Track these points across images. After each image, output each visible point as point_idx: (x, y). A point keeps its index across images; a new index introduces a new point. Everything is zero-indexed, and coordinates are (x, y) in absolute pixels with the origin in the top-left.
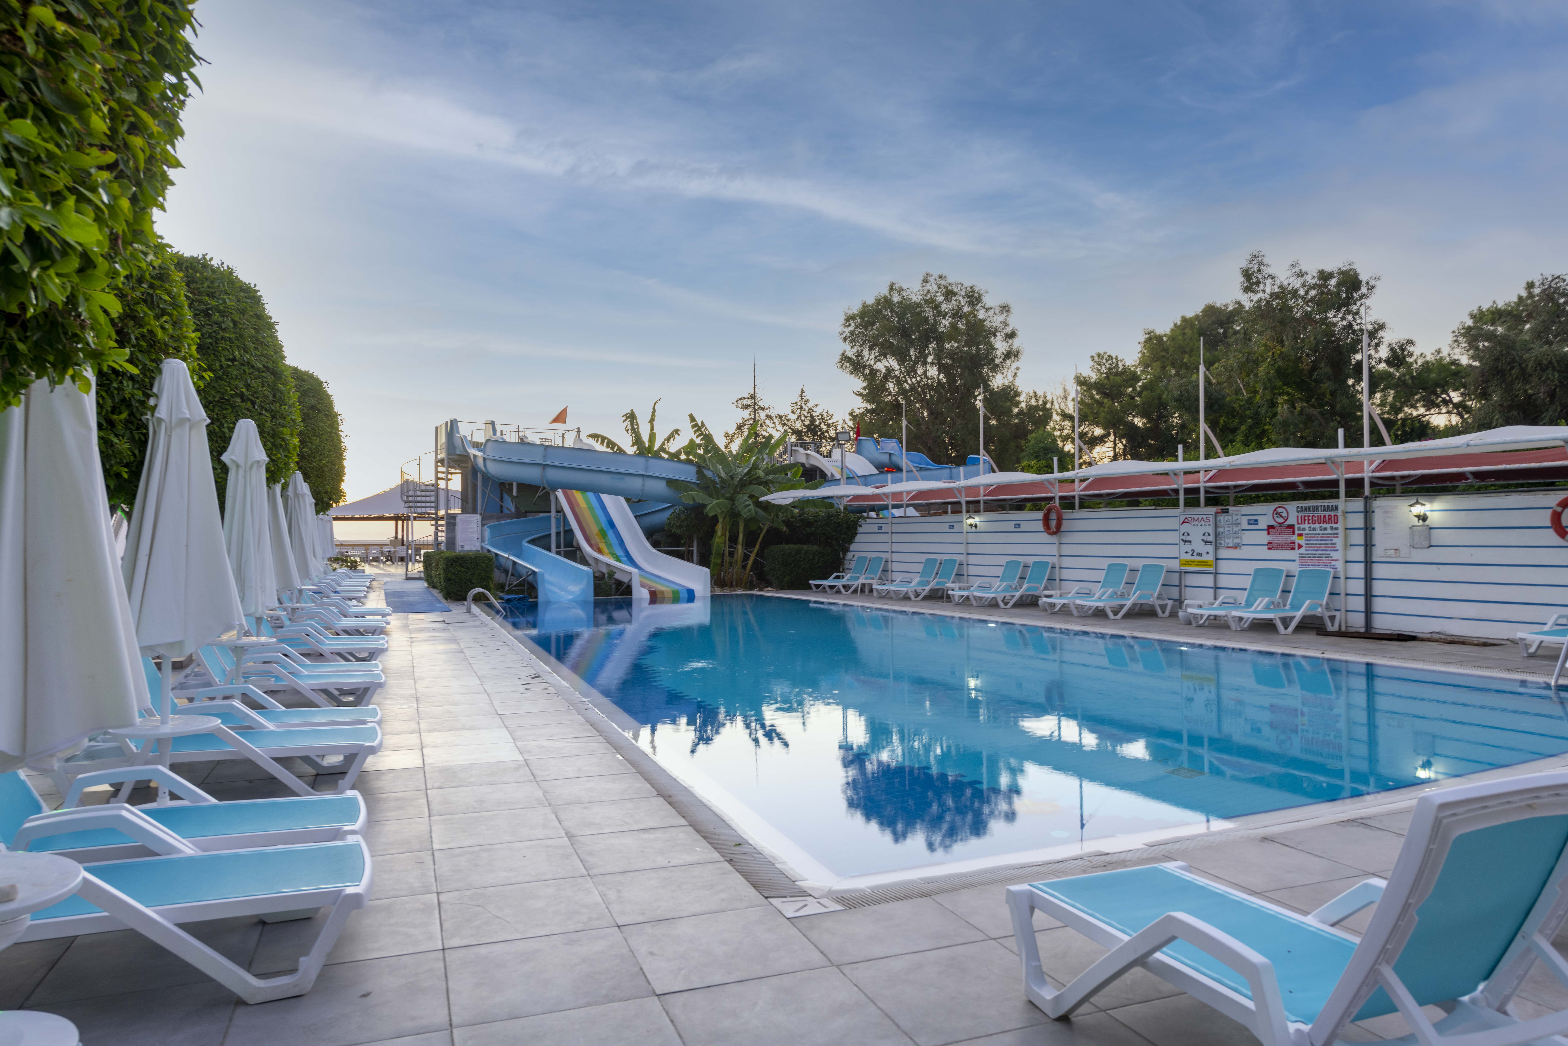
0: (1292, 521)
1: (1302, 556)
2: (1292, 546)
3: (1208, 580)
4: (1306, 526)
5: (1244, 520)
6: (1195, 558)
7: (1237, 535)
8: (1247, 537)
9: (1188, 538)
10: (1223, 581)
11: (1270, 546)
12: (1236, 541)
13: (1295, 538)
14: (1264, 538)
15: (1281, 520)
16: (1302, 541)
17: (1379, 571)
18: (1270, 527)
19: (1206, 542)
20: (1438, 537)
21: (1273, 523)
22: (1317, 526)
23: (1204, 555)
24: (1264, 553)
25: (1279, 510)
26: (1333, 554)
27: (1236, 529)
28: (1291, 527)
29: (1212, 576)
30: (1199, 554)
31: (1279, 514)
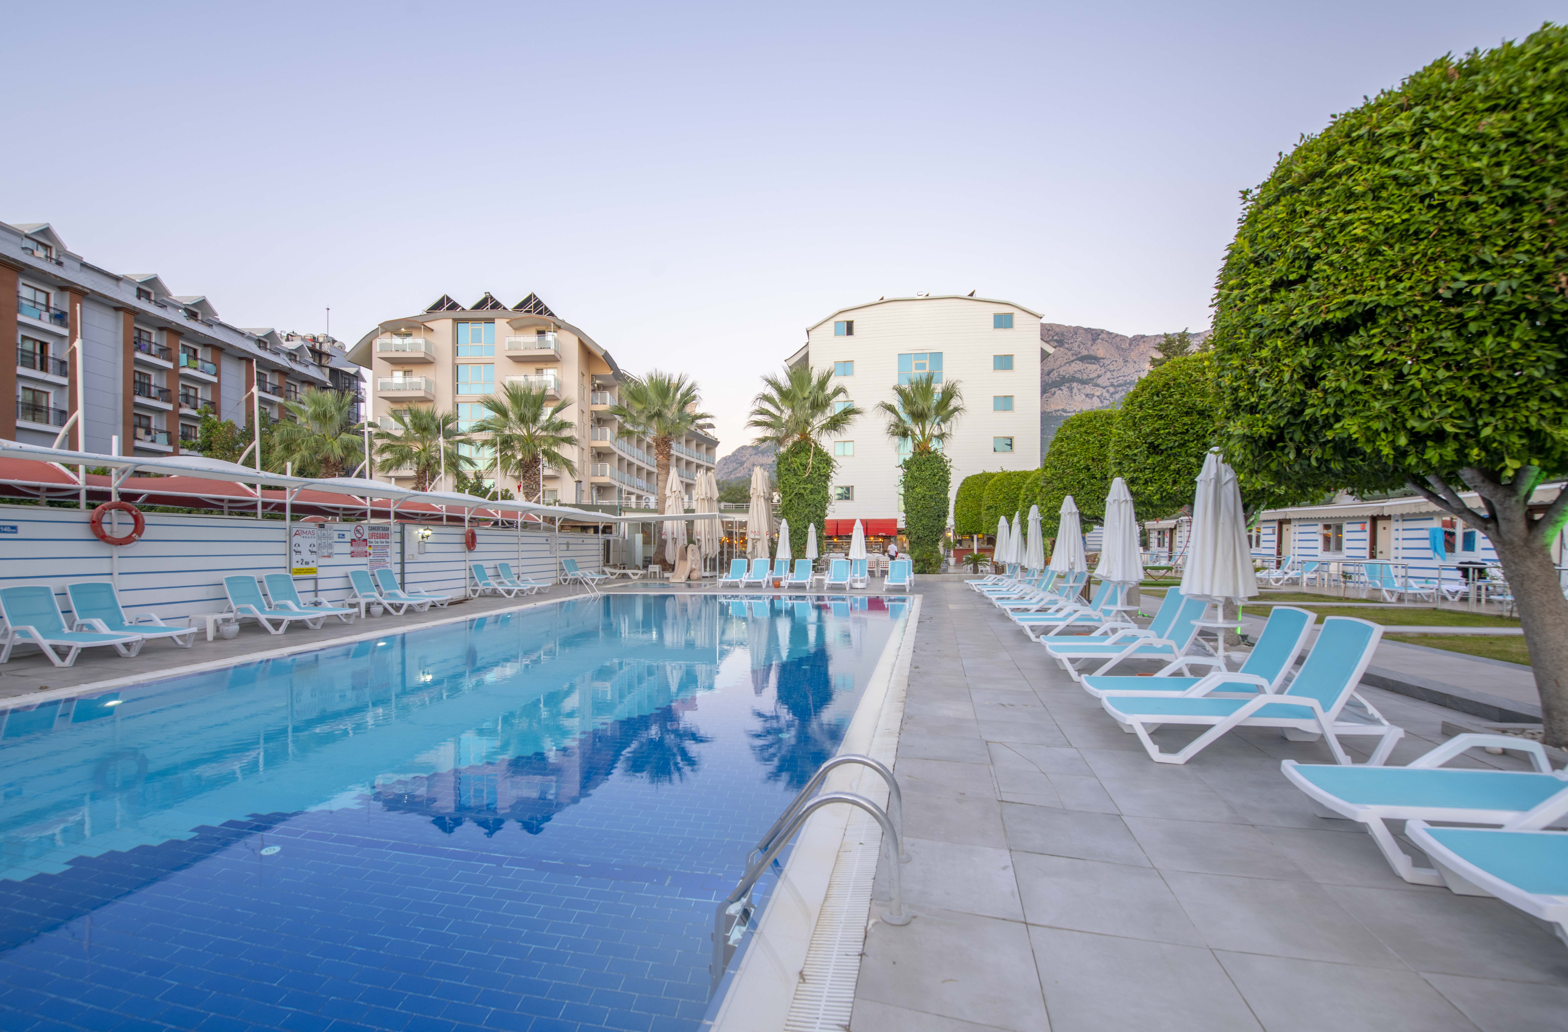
0: (366, 536)
1: (371, 561)
2: (366, 554)
3: (309, 585)
4: (373, 540)
5: (336, 534)
6: (304, 566)
7: (330, 546)
8: (338, 548)
9: (299, 549)
10: (322, 585)
11: (353, 554)
12: (330, 551)
13: (367, 548)
14: (348, 548)
15: (359, 536)
16: (370, 550)
17: (408, 568)
18: (353, 540)
19: (312, 552)
20: (429, 548)
21: (354, 537)
22: (379, 540)
23: (311, 563)
24: (348, 559)
25: (359, 528)
26: (386, 559)
27: (330, 541)
28: (365, 540)
29: (312, 582)
30: (307, 563)
31: (358, 531)
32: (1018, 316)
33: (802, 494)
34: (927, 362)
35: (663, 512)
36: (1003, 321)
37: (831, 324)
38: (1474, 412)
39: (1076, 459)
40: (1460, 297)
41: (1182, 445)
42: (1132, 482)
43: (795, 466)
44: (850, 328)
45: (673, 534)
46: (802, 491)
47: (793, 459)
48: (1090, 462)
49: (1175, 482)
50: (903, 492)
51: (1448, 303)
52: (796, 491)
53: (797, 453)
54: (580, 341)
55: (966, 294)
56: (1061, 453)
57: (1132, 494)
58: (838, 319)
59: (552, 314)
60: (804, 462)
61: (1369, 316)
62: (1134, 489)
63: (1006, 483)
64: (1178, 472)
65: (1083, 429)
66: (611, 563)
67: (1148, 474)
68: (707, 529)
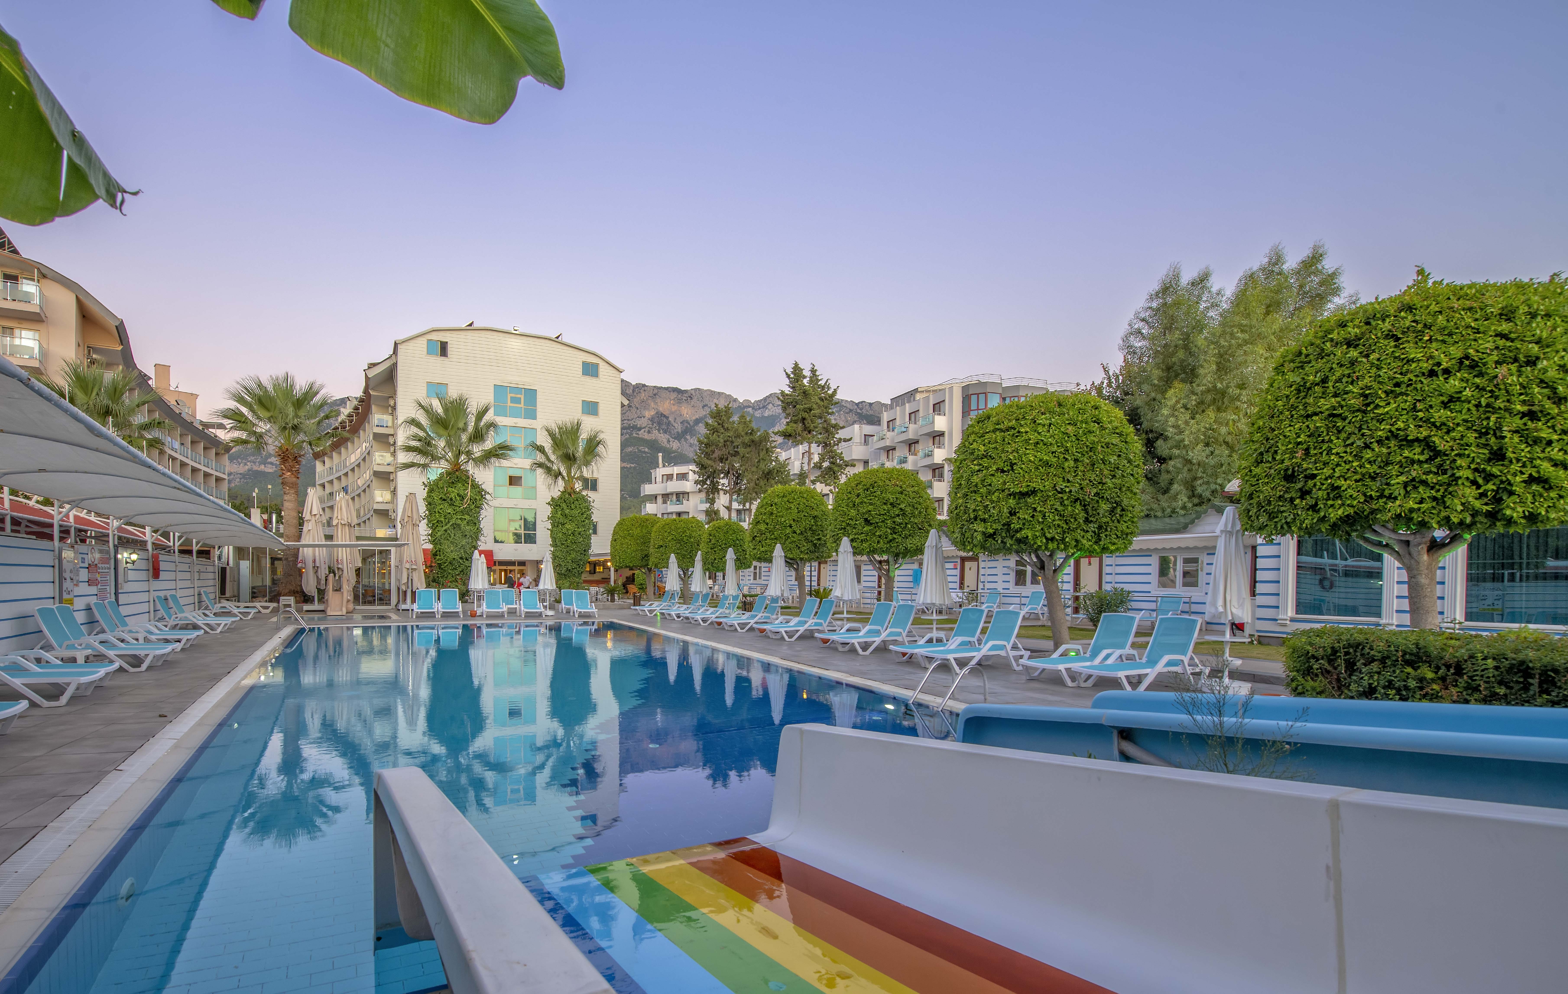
0: (96, 561)
1: (99, 590)
2: (96, 583)
4: (101, 565)
5: (80, 558)
7: (78, 572)
8: (81, 575)
11: (89, 582)
12: (78, 578)
13: (97, 576)
14: (87, 575)
16: (99, 578)
18: (89, 566)
20: (130, 575)
21: (90, 562)
22: (104, 566)
24: (87, 589)
25: (93, 550)
26: (108, 588)
28: (96, 565)
32: (603, 368)
33: (459, 525)
34: (522, 397)
35: (299, 538)
36: (590, 370)
37: (422, 343)
38: (1064, 532)
39: (783, 520)
40: (1062, 492)
41: (883, 521)
42: (852, 541)
43: (452, 495)
44: (443, 349)
45: (314, 561)
46: (459, 522)
47: (450, 489)
48: (792, 522)
49: (878, 542)
50: (550, 527)
51: (1059, 493)
52: (453, 521)
53: (453, 483)
54: (79, 301)
55: (554, 336)
56: (772, 514)
57: (853, 547)
58: (430, 337)
59: (15, 252)
60: (462, 493)
61: (1034, 492)
62: (854, 544)
63: (673, 527)
64: (880, 536)
65: (786, 499)
66: (228, 595)
67: (863, 537)
68: (349, 557)
